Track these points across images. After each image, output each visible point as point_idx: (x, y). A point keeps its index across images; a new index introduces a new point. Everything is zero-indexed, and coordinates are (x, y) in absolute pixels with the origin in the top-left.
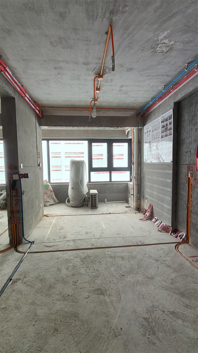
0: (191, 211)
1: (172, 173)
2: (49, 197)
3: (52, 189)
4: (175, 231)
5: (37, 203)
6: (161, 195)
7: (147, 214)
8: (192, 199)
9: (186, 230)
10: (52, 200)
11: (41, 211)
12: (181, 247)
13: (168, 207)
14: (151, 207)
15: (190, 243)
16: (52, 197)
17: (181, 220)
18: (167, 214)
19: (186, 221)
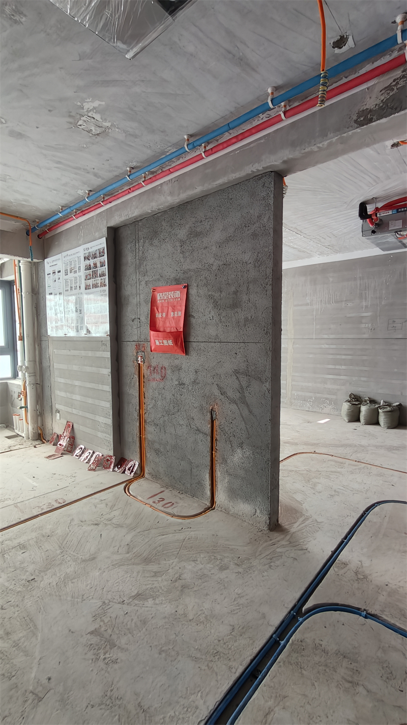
0: (145, 421)
1: (109, 356)
4: (121, 462)
6: (90, 401)
7: (61, 442)
8: (146, 400)
9: (138, 456)
12: (133, 487)
13: (106, 420)
14: (71, 427)
15: (146, 475)
17: (130, 440)
18: (105, 435)
19: (138, 439)
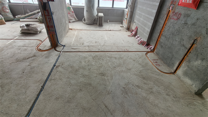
0: (162, 34)
1: (158, 5)
2: (71, 16)
3: (73, 11)
4: (148, 45)
5: (64, 21)
6: (145, 21)
7: (133, 32)
8: (166, 26)
9: (154, 45)
10: (73, 18)
11: (67, 26)
12: (149, 54)
13: (148, 30)
14: (137, 28)
15: (154, 52)
16: (73, 17)
17: (154, 39)
18: (146, 34)
19: (157, 40)
